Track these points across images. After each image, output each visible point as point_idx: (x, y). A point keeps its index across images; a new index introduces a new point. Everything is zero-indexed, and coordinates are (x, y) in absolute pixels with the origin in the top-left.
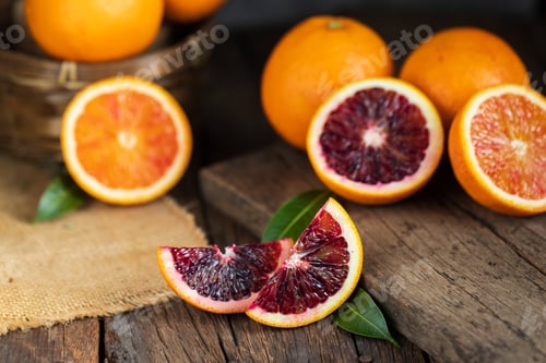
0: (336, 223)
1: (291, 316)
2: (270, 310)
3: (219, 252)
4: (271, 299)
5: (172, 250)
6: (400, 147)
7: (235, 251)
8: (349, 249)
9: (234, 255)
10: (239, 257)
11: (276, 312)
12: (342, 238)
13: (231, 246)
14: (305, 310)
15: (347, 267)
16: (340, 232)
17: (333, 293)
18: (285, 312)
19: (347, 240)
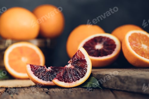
0: (83, 55)
1: (67, 83)
2: (61, 81)
3: (46, 68)
4: (61, 77)
5: (31, 65)
6: (107, 49)
7: (51, 68)
8: (87, 63)
9: (51, 69)
10: (52, 70)
11: (62, 81)
12: (85, 60)
13: (50, 67)
14: (72, 82)
15: (87, 69)
16: (84, 58)
17: (82, 77)
18: (66, 82)
19: (87, 60)
